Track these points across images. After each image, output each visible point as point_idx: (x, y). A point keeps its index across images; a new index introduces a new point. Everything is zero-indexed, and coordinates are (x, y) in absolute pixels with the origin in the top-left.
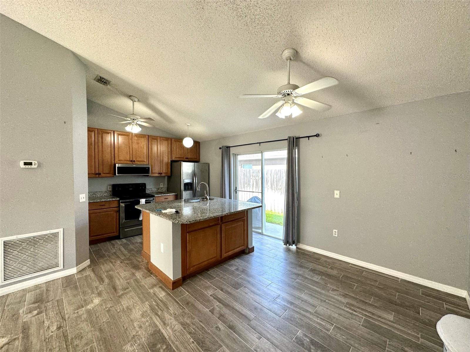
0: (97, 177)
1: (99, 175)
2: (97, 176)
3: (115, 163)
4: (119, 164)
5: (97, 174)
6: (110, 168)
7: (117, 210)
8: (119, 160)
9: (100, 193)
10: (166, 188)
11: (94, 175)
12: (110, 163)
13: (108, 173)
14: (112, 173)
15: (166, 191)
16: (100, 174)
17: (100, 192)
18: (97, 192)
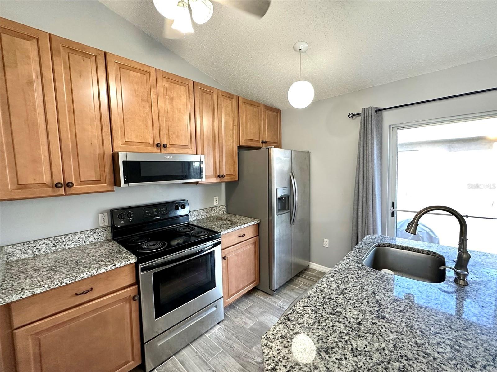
0: (62, 195)
1: (67, 188)
2: (62, 191)
3: (116, 150)
4: (126, 152)
5: (58, 186)
6: (102, 165)
7: (132, 296)
8: (127, 143)
9: (77, 237)
10: (224, 207)
11: (50, 189)
12: (98, 151)
13: (97, 182)
14: (107, 181)
15: (225, 213)
16: (69, 185)
17: (76, 233)
18: (68, 235)
